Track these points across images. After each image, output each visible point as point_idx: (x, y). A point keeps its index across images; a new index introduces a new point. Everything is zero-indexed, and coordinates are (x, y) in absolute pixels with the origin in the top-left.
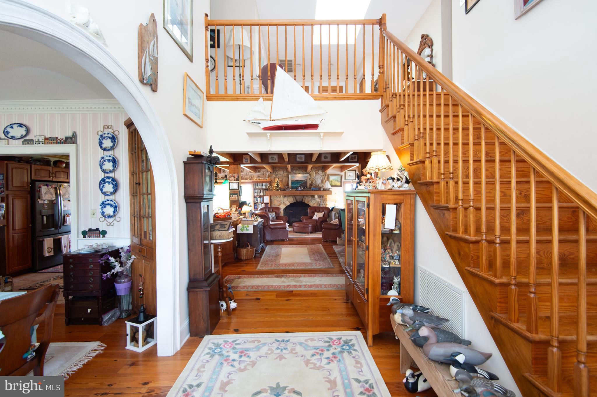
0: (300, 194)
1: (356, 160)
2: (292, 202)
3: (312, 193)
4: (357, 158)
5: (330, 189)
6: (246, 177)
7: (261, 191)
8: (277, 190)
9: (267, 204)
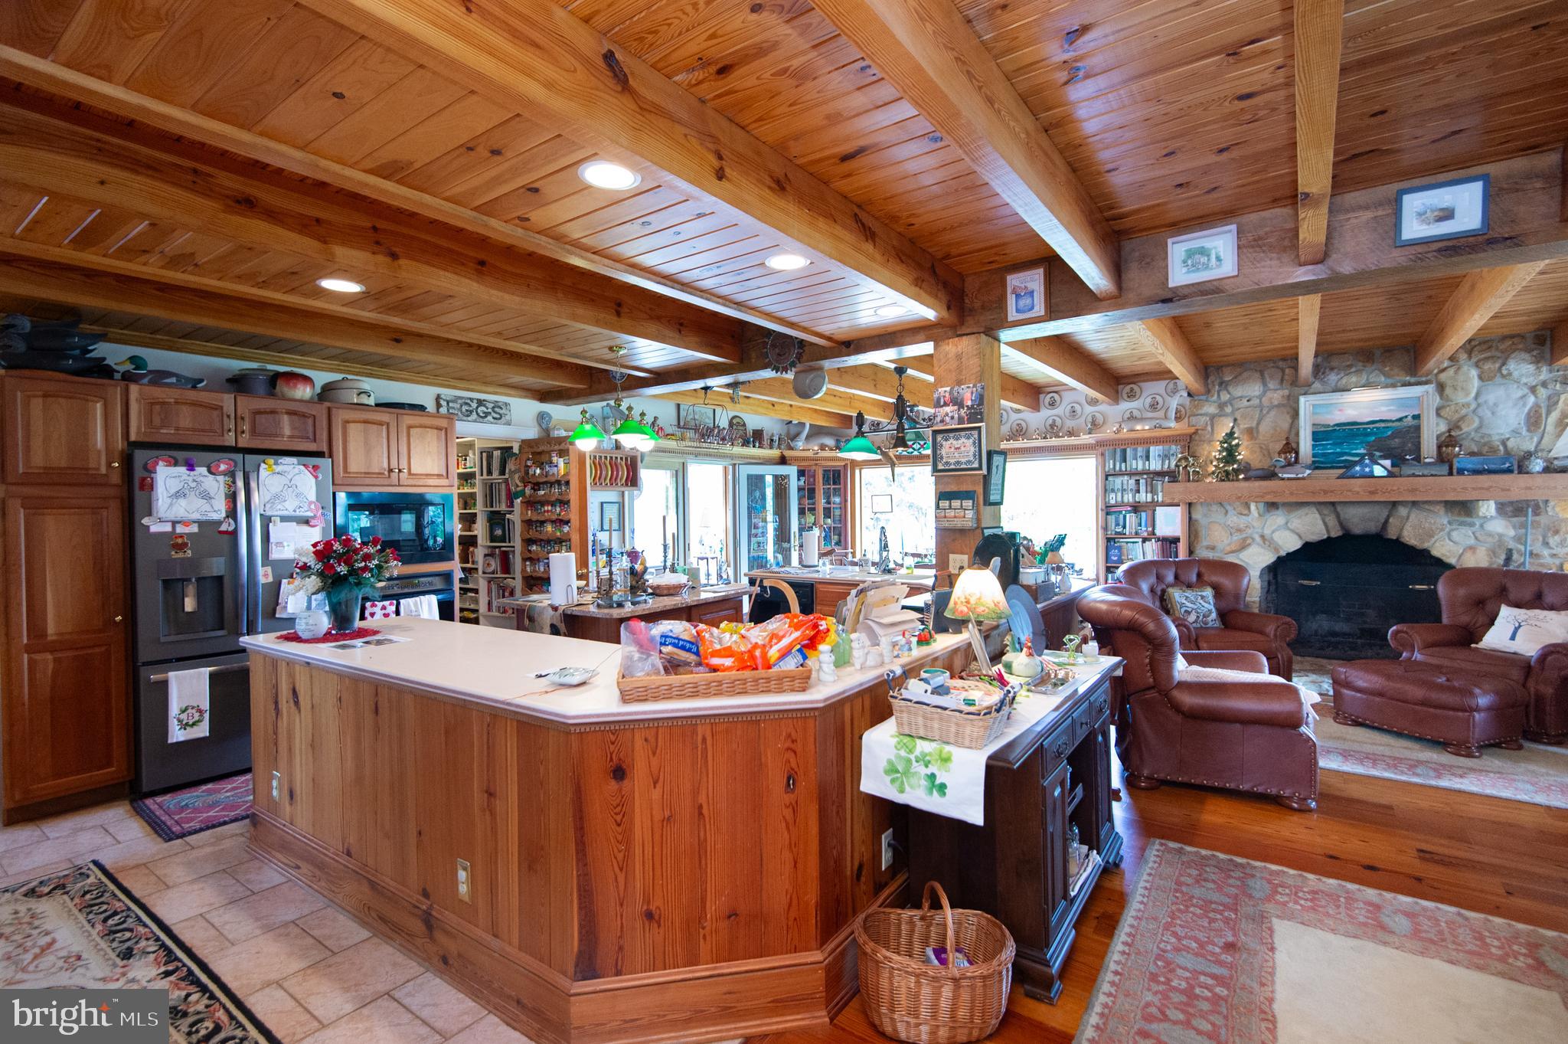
0: (1372, 493)
2: (1313, 538)
3: (1458, 487)
6: (1070, 424)
7: (1142, 482)
8: (1227, 476)
9: (1170, 543)
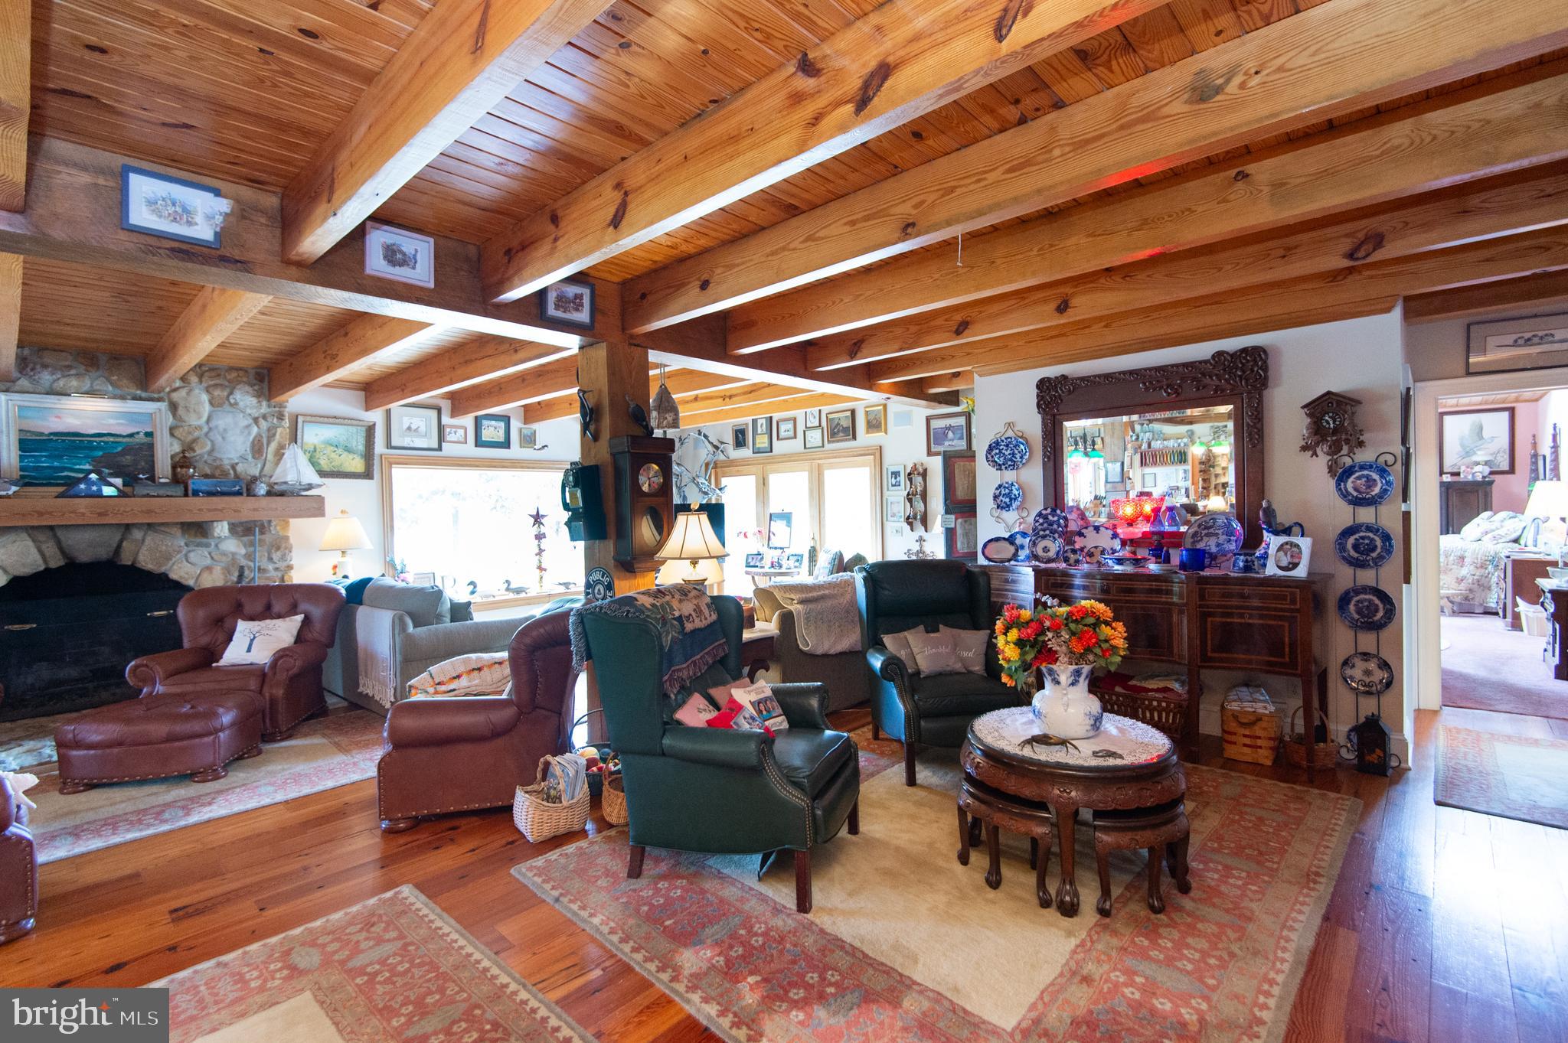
0: (100, 514)
1: (583, 316)
2: (25, 570)
3: (195, 508)
4: (586, 301)
5: (310, 487)
